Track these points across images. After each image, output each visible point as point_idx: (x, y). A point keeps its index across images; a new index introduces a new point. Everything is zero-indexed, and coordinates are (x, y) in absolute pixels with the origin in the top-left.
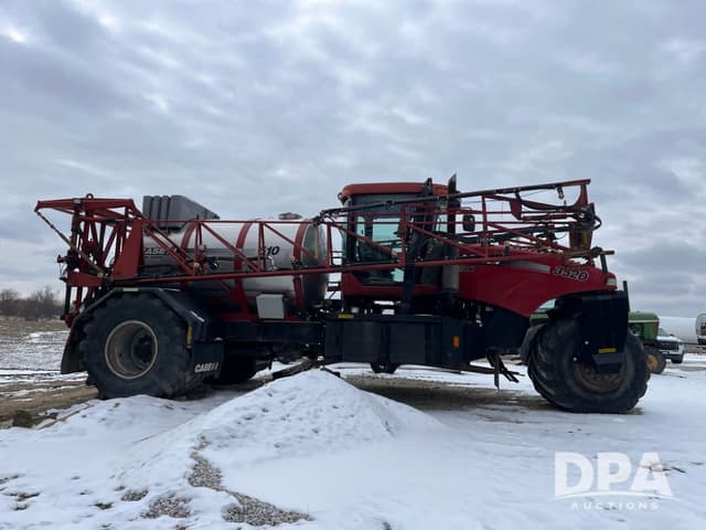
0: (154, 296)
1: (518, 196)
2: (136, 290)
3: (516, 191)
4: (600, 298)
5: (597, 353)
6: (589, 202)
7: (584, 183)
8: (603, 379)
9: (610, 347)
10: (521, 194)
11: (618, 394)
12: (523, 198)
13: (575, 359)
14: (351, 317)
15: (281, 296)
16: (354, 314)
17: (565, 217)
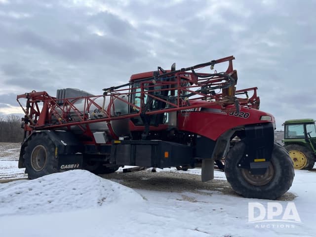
0: (45, 134)
1: (193, 71)
2: (39, 131)
3: (192, 68)
4: (256, 128)
5: (254, 161)
6: (234, 69)
7: (231, 59)
8: (260, 177)
9: (262, 158)
10: (195, 70)
11: (270, 187)
12: (196, 72)
13: (240, 165)
14: (119, 142)
15: (104, 132)
16: (121, 141)
17: (221, 80)
